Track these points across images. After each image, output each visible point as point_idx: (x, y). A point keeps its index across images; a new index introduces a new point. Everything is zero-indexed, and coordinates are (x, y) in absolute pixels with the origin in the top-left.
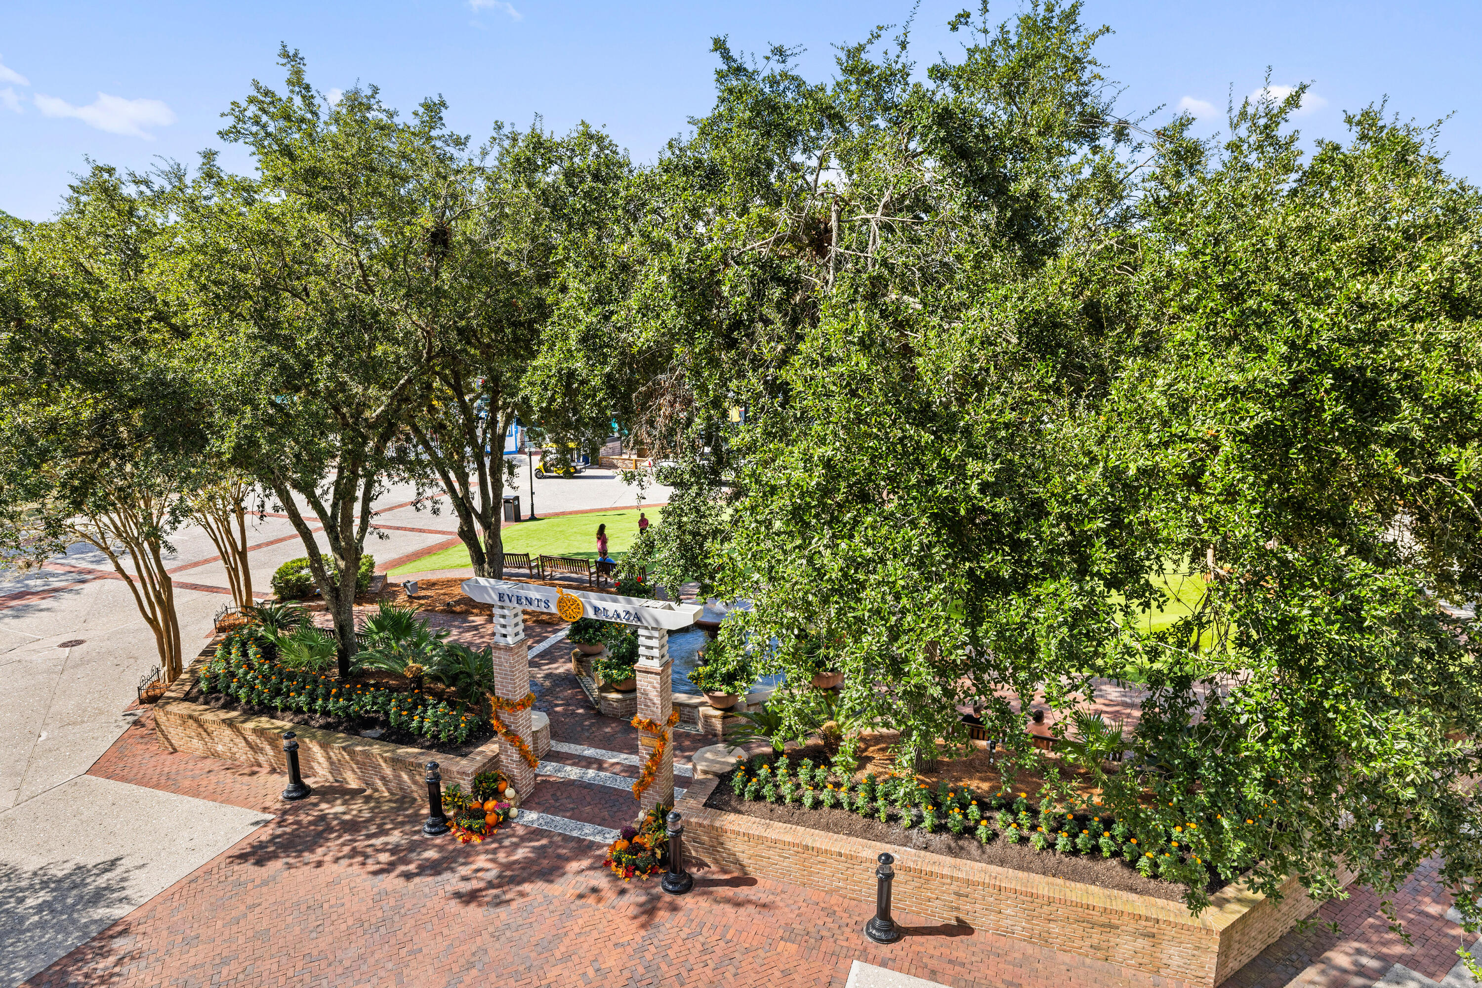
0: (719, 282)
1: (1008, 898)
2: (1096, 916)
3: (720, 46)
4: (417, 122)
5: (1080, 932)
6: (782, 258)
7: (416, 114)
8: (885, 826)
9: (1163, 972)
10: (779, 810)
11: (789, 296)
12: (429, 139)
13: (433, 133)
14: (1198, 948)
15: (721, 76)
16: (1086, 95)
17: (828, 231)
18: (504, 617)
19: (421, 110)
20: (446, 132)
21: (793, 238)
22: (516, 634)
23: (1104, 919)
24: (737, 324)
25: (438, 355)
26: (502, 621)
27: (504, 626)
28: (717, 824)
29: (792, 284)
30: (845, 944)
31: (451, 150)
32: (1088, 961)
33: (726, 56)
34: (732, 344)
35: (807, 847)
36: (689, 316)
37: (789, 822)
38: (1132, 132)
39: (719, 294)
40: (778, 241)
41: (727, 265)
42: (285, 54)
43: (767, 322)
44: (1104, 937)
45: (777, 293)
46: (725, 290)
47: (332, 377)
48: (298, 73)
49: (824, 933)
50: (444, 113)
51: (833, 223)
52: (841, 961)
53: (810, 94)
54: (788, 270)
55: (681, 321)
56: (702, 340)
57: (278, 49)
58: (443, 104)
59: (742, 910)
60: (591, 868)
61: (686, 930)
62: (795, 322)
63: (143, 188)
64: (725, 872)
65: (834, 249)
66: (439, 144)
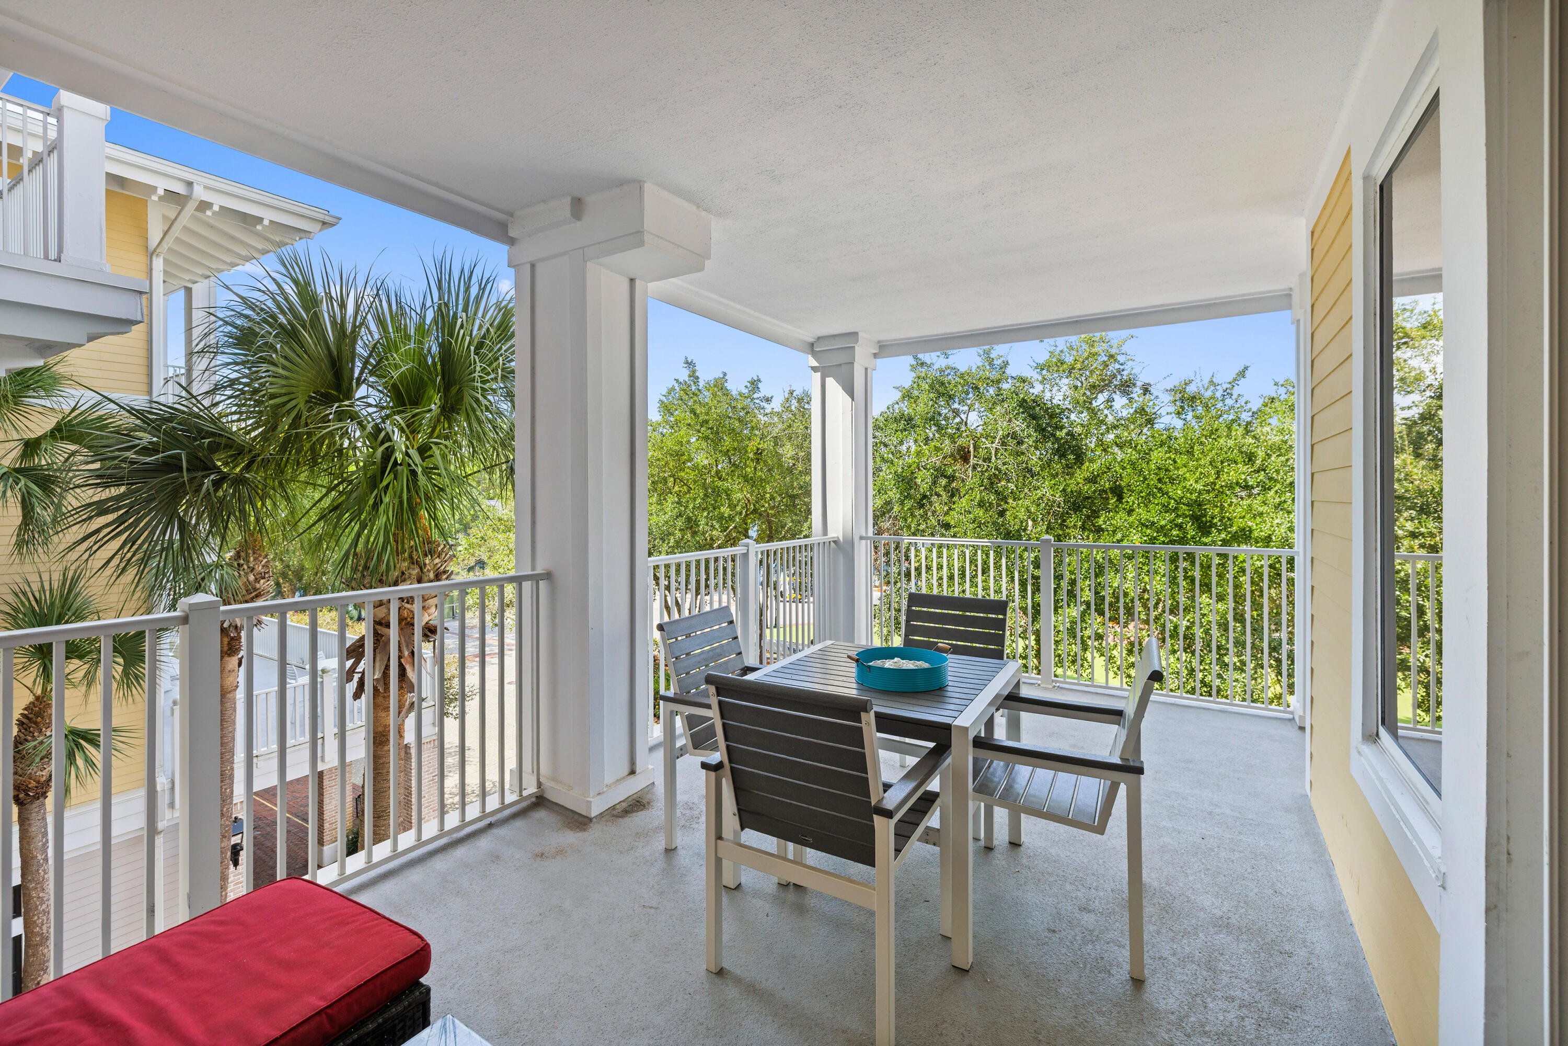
0: (916, 478)
4: (747, 391)
6: (945, 465)
7: (746, 387)
11: (950, 483)
12: (753, 399)
13: (756, 396)
15: (913, 368)
16: (1123, 370)
17: (969, 452)
19: (749, 385)
20: (761, 395)
21: (952, 455)
24: (925, 497)
25: (752, 513)
29: (952, 478)
31: (764, 404)
34: (922, 506)
36: (901, 493)
38: (1152, 389)
39: (915, 483)
40: (944, 458)
41: (919, 470)
42: (687, 363)
43: (938, 495)
45: (944, 482)
46: (919, 481)
48: (694, 372)
50: (760, 385)
51: (971, 449)
53: (962, 376)
54: (950, 471)
55: (898, 496)
56: (909, 504)
57: (683, 360)
58: (759, 380)
62: (953, 496)
65: (973, 461)
66: (757, 401)
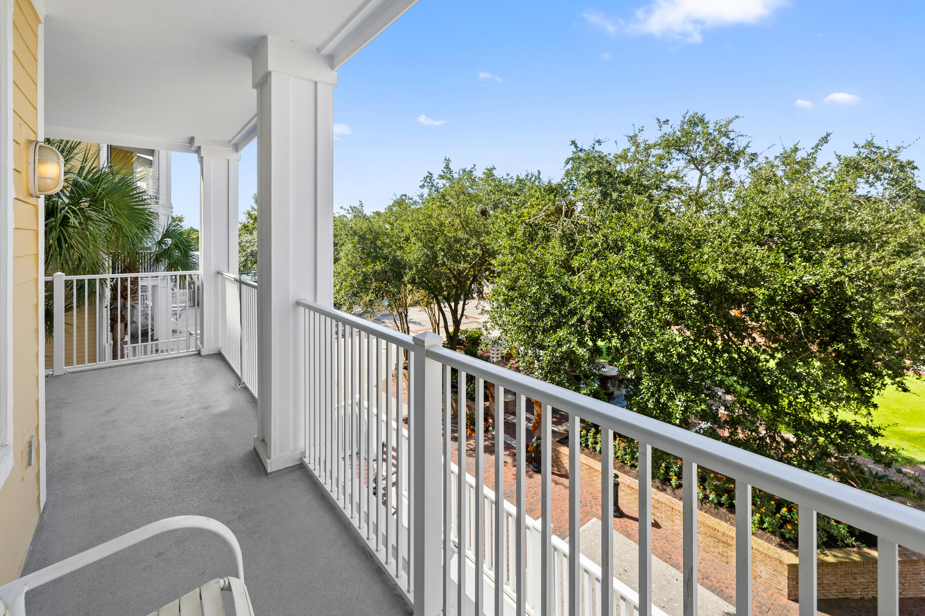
1: (677, 515)
2: (720, 535)
3: (573, 143)
5: (712, 544)
8: (629, 468)
9: (758, 579)
10: (586, 451)
14: (776, 571)
18: (493, 350)
22: (497, 358)
23: (723, 539)
26: (493, 352)
27: (493, 354)
28: (558, 449)
30: (595, 511)
32: (717, 560)
33: (576, 147)
35: (590, 467)
37: (589, 456)
44: (725, 549)
47: (442, 259)
49: (588, 504)
51: (563, 210)
52: (589, 516)
59: (558, 486)
60: (508, 455)
61: (532, 485)
63: (411, 201)
64: (559, 472)
65: (562, 218)
